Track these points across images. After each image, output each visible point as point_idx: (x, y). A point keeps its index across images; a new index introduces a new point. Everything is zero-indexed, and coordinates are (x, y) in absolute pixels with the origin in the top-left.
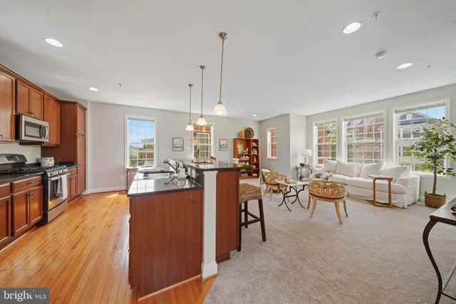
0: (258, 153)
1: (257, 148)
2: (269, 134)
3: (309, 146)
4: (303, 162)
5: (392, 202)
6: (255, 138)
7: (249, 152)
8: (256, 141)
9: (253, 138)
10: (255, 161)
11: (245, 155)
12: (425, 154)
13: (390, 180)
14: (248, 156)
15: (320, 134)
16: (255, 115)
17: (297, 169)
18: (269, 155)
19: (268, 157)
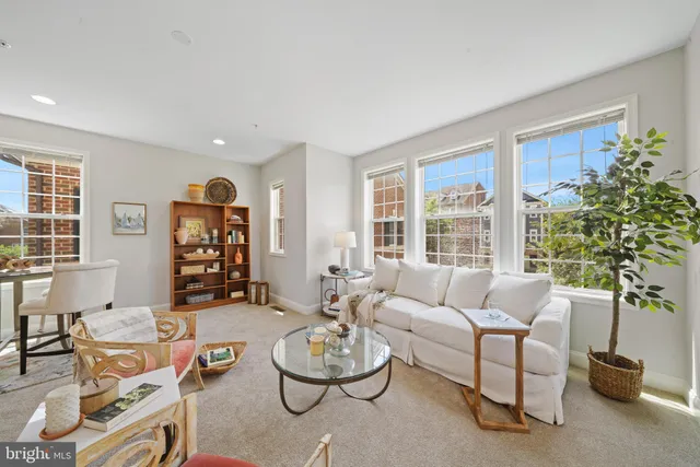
0: (246, 240)
1: (245, 229)
2: (274, 195)
3: (355, 225)
4: (337, 263)
5: (527, 402)
6: (238, 203)
7: (221, 238)
8: (243, 212)
9: (235, 204)
10: (239, 260)
11: (205, 248)
12: (595, 244)
13: (520, 336)
14: (215, 248)
15: (378, 198)
16: (219, 142)
17: (322, 278)
18: (274, 247)
19: (272, 250)
